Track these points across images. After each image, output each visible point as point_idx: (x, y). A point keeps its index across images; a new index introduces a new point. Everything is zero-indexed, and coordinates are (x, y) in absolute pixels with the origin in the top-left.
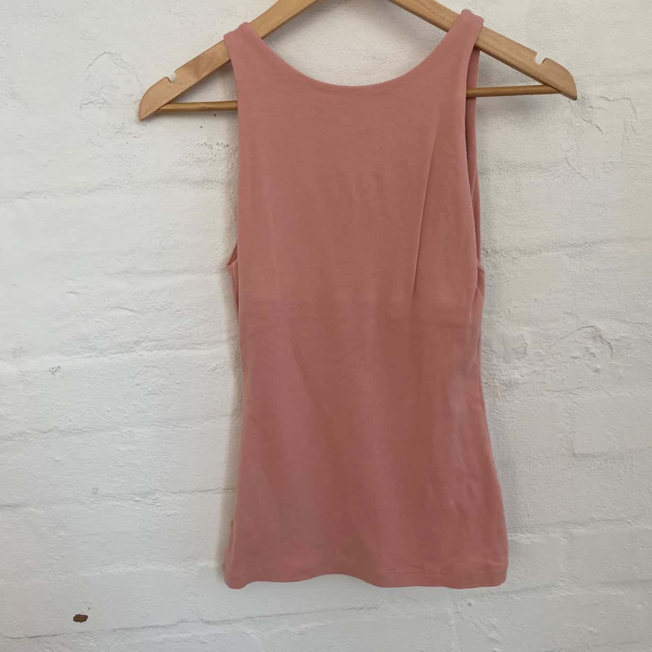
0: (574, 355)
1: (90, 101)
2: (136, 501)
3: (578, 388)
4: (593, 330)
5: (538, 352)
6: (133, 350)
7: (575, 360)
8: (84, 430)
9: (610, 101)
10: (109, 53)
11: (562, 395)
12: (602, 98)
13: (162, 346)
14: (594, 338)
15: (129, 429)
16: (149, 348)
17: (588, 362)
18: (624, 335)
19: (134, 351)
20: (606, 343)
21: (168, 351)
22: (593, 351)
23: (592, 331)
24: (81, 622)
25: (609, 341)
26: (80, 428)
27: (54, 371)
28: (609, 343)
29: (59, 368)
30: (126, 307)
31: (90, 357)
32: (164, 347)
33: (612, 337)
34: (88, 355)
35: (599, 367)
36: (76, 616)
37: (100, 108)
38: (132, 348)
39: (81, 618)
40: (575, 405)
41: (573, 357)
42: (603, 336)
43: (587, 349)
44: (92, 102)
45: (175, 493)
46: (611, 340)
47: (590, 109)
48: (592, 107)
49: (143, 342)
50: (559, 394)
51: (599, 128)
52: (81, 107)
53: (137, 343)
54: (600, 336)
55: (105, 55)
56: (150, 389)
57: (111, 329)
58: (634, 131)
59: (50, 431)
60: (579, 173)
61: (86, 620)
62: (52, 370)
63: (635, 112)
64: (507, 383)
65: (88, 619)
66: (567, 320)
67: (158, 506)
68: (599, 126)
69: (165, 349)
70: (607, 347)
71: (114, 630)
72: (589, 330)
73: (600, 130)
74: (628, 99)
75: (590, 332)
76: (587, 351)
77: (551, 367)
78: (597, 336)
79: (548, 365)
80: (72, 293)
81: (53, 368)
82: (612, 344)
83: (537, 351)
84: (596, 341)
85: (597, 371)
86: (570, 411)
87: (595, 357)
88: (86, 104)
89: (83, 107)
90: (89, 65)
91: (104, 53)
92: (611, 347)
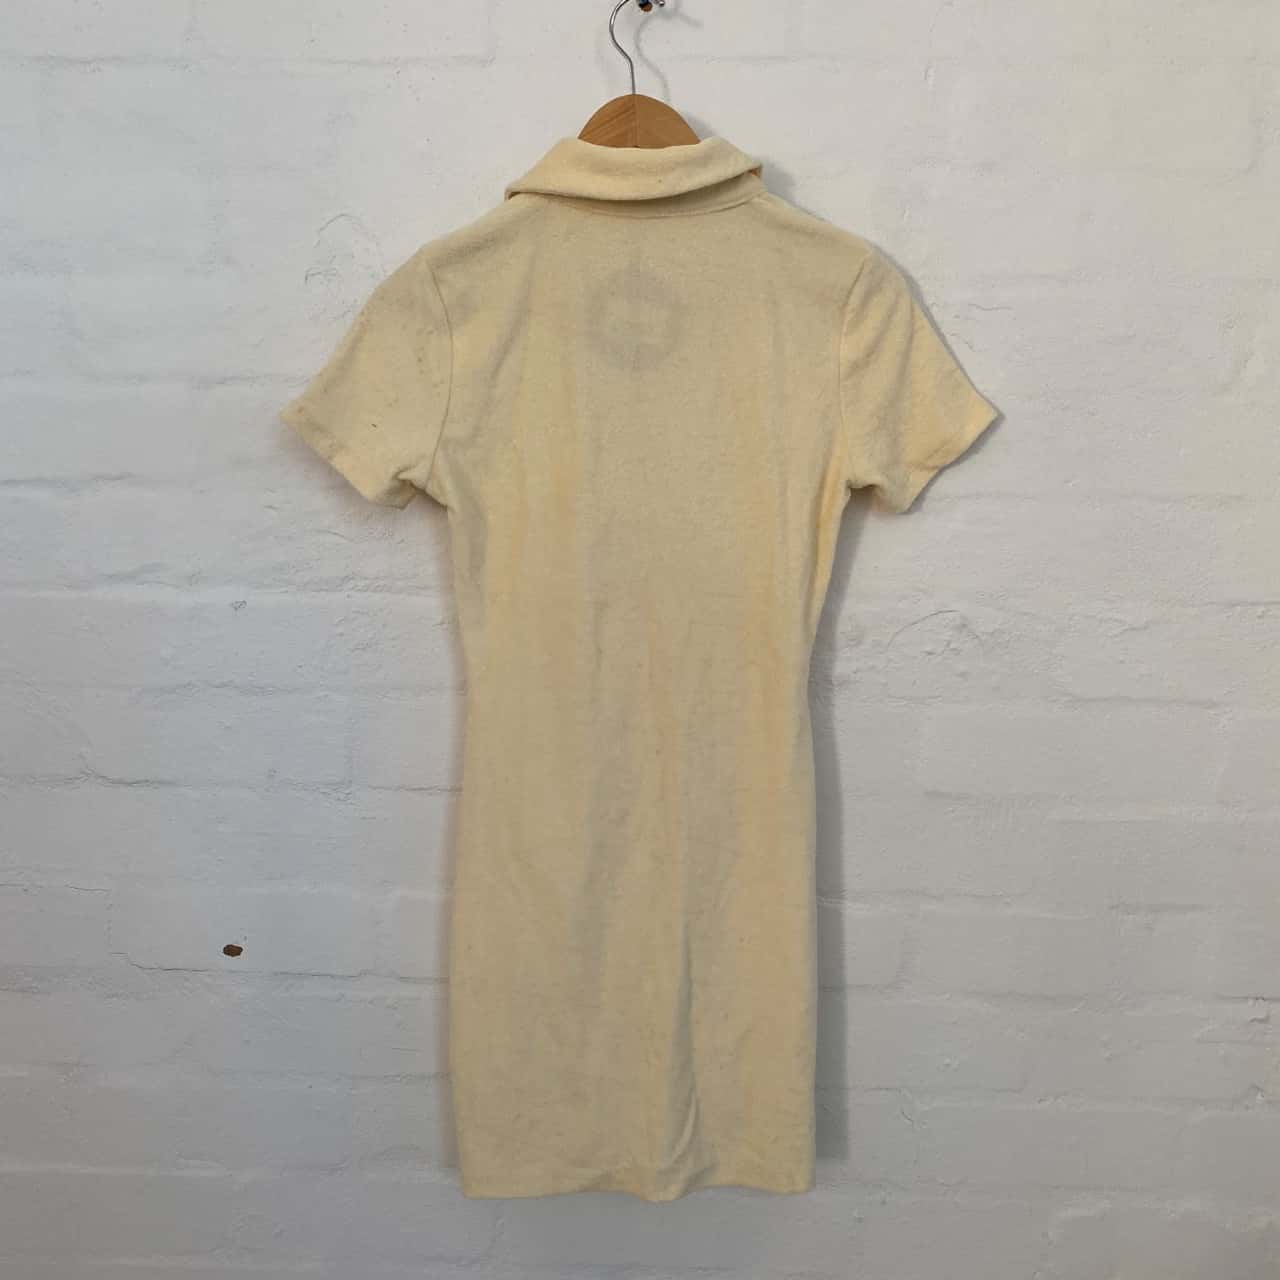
0: (928, 649)
1: (317, 271)
2: (324, 793)
4: (957, 616)
9: (983, 309)
10: (348, 216)
12: (974, 305)
13: (378, 586)
14: (956, 627)
16: (360, 588)
17: (949, 661)
19: (341, 591)
20: (973, 636)
21: (383, 594)
22: (952, 646)
23: (954, 617)
24: (233, 956)
25: (980, 635)
26: (262, 686)
27: (238, 606)
28: (978, 637)
29: (244, 602)
31: (285, 592)
32: (380, 589)
33: (983, 630)
34: (284, 589)
36: (228, 946)
37: (329, 281)
38: (338, 586)
39: (232, 951)
41: (930, 653)
42: (969, 626)
43: (948, 642)
44: (319, 273)
45: (375, 788)
46: (983, 633)
49: (353, 579)
52: (306, 279)
53: (346, 579)
54: (966, 627)
55: (341, 220)
59: (223, 685)
61: (239, 954)
62: (235, 605)
65: (242, 953)
66: (920, 599)
67: (351, 804)
69: (380, 591)
70: (975, 641)
71: (276, 974)
72: (950, 615)
74: (1010, 308)
75: (952, 618)
76: (947, 645)
78: (962, 626)
79: (892, 660)
80: (270, 507)
81: (237, 602)
82: (983, 638)
84: (960, 632)
85: (963, 675)
87: (958, 654)
88: (313, 275)
89: (309, 278)
90: (322, 229)
91: (342, 215)
92: (981, 643)
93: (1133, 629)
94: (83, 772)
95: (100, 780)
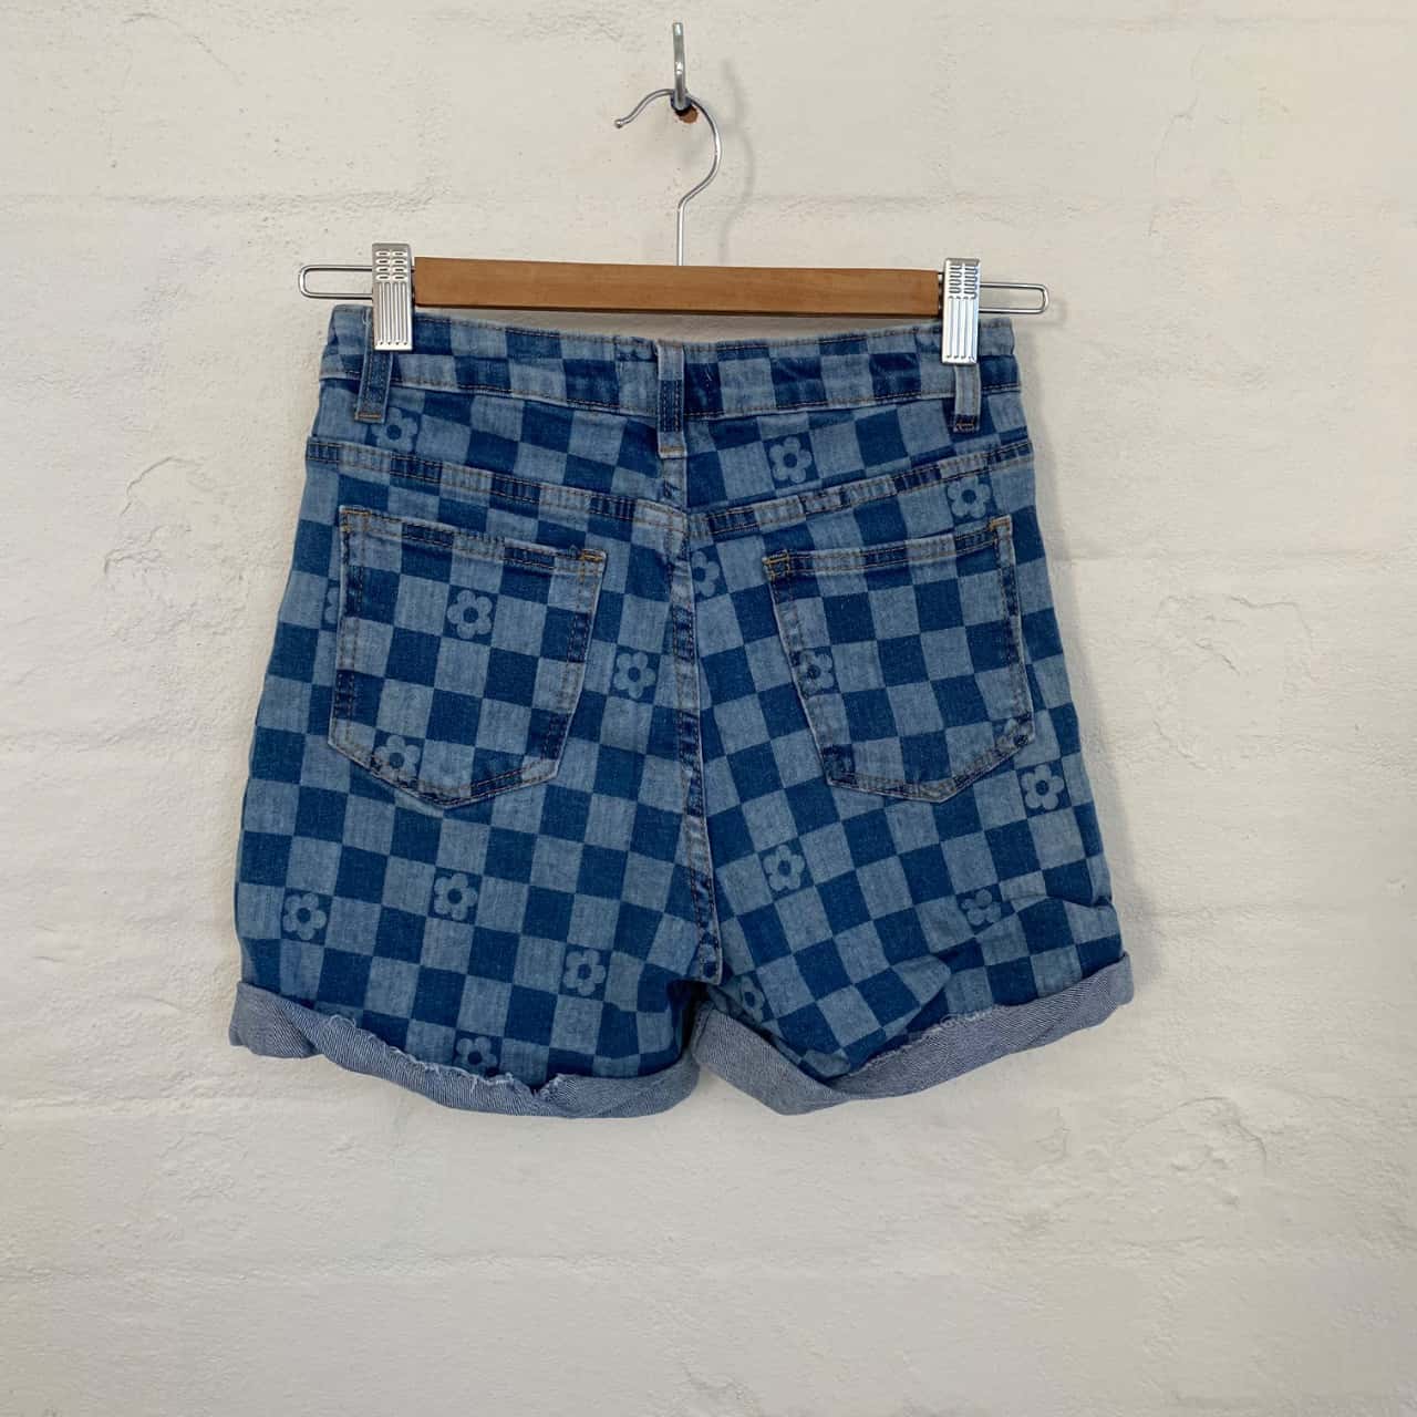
0: (1176, 1162)
1: (125, 554)
3: (1188, 1240)
4: (1220, 1105)
5: (1094, 1150)
6: (165, 1093)
7: (1180, 1174)
8: (40, 1271)
9: (1251, 606)
10: (179, 460)
11: (1148, 1255)
12: (1236, 599)
13: (233, 1089)
14: (1223, 1124)
15: (142, 1275)
16: (200, 1090)
17: (1210, 1180)
19: (169, 1097)
20: (1248, 1138)
21: (246, 1100)
22: (1221, 1154)
23: (1218, 1108)
25: (1260, 1135)
26: (29, 1267)
28: (1258, 1139)
30: (159, 997)
31: (72, 1103)
32: (237, 1091)
33: (1265, 1127)
34: (70, 1099)
35: (1234, 1191)
37: (146, 569)
38: (164, 1090)
40: (1178, 1279)
41: (1179, 1169)
42: (1243, 1122)
43: (1210, 1150)
44: (130, 557)
46: (1265, 1132)
47: (1209, 622)
49: (191, 1075)
50: (1143, 1250)
51: (1228, 661)
52: (107, 565)
54: (1238, 1123)
55: (169, 463)
56: (197, 1185)
57: (122, 1043)
60: (1186, 756)
63: (1308, 630)
64: (1021, 1218)
66: (1161, 1081)
68: (1228, 658)
69: (239, 1096)
70: (1252, 1146)
72: (1211, 1105)
73: (1233, 668)
74: (1294, 604)
75: (1215, 1111)
76: (1208, 1155)
77: (1125, 1186)
78: (1232, 1121)
79: (1117, 1182)
80: (44, 958)
82: (1264, 1141)
83: (1090, 1147)
84: (1227, 1132)
85: (1232, 1202)
86: (1167, 1293)
87: (1225, 1167)
88: (117, 561)
89: (112, 563)
90: (133, 483)
91: (168, 459)
92: (1263, 1148)
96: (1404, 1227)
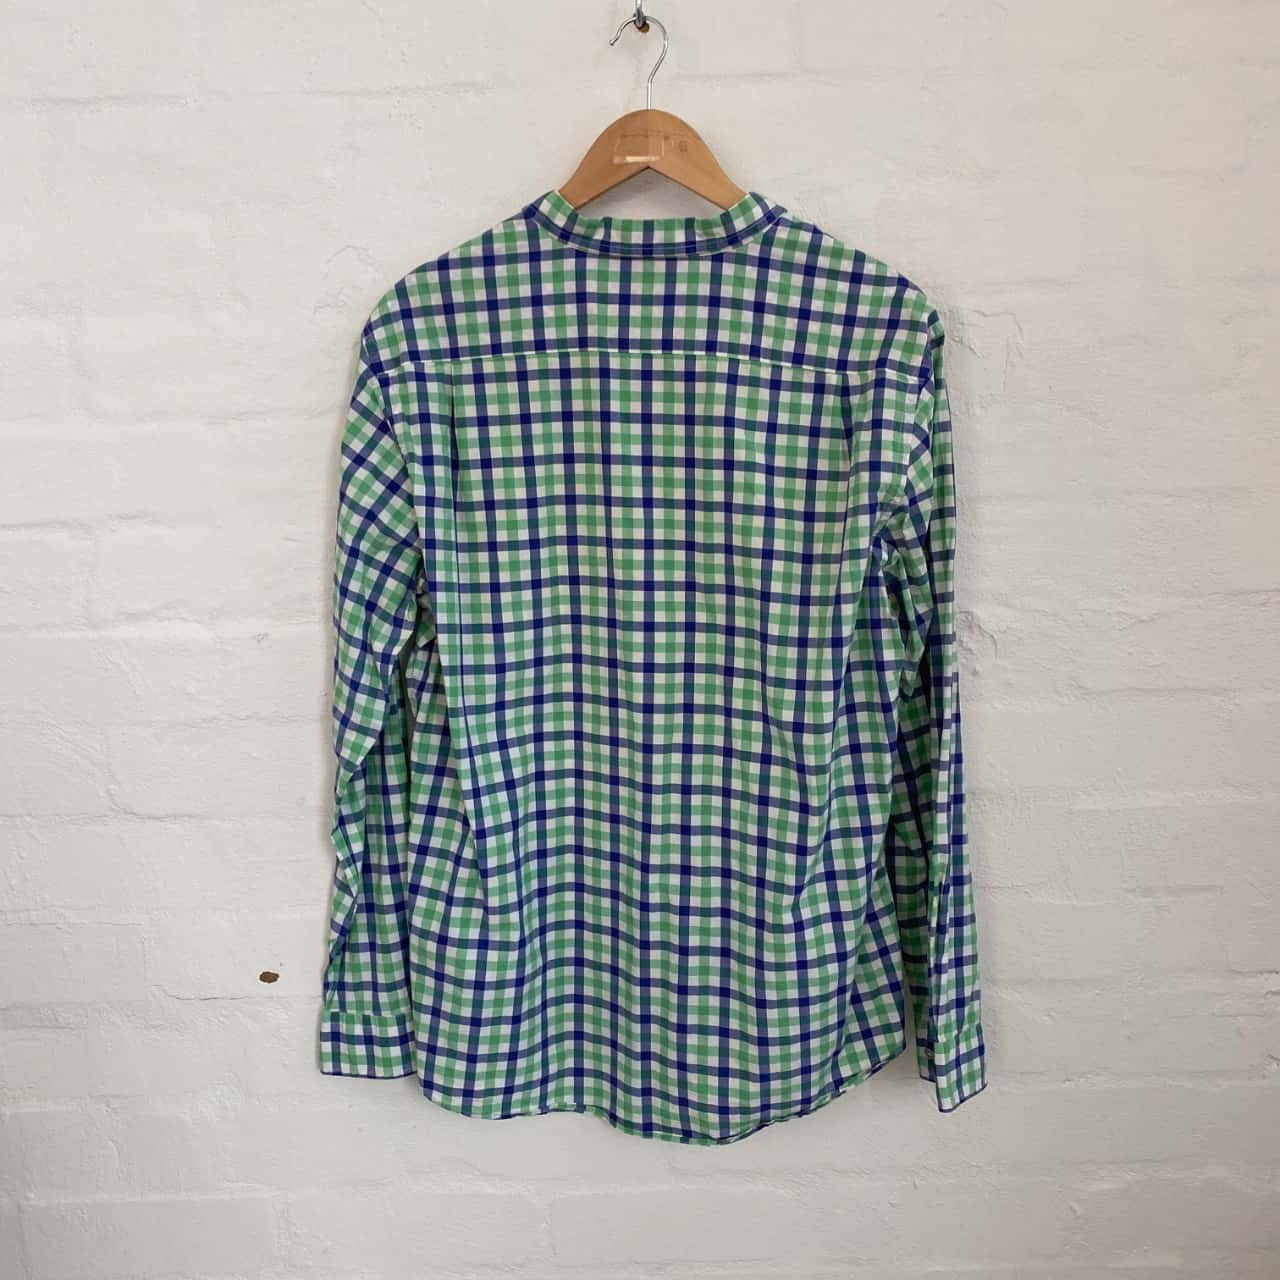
1: (326, 304)
9: (985, 316)
10: (353, 247)
12: (977, 311)
14: (970, 627)
18: (1014, 626)
20: (987, 635)
22: (971, 645)
23: (968, 618)
24: (269, 982)
25: (992, 633)
27: (260, 638)
28: (992, 636)
29: (267, 634)
33: (996, 628)
35: (978, 668)
36: (264, 973)
39: (268, 978)
42: (983, 626)
43: (962, 643)
44: (328, 305)
46: (994, 631)
47: (960, 326)
48: (962, 324)
51: (971, 349)
54: (980, 627)
55: (349, 249)
58: (1020, 354)
59: (248, 717)
61: (275, 980)
62: (257, 638)
63: (1020, 329)
65: (279, 978)
68: (972, 347)
70: (989, 641)
71: (313, 998)
72: (963, 616)
73: (974, 353)
74: (1011, 314)
75: (966, 619)
76: (962, 645)
78: (975, 625)
80: (288, 539)
81: (258, 635)
82: (995, 636)
84: (972, 632)
90: (329, 261)
91: (348, 247)
92: (995, 642)
93: (1142, 621)
94: (112, 810)
95: (128, 816)
96: (1081, 687)
